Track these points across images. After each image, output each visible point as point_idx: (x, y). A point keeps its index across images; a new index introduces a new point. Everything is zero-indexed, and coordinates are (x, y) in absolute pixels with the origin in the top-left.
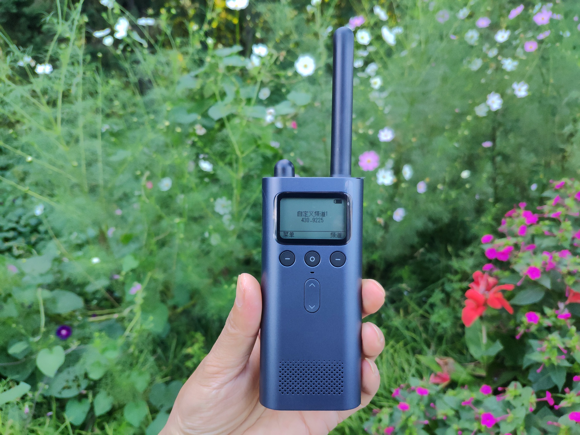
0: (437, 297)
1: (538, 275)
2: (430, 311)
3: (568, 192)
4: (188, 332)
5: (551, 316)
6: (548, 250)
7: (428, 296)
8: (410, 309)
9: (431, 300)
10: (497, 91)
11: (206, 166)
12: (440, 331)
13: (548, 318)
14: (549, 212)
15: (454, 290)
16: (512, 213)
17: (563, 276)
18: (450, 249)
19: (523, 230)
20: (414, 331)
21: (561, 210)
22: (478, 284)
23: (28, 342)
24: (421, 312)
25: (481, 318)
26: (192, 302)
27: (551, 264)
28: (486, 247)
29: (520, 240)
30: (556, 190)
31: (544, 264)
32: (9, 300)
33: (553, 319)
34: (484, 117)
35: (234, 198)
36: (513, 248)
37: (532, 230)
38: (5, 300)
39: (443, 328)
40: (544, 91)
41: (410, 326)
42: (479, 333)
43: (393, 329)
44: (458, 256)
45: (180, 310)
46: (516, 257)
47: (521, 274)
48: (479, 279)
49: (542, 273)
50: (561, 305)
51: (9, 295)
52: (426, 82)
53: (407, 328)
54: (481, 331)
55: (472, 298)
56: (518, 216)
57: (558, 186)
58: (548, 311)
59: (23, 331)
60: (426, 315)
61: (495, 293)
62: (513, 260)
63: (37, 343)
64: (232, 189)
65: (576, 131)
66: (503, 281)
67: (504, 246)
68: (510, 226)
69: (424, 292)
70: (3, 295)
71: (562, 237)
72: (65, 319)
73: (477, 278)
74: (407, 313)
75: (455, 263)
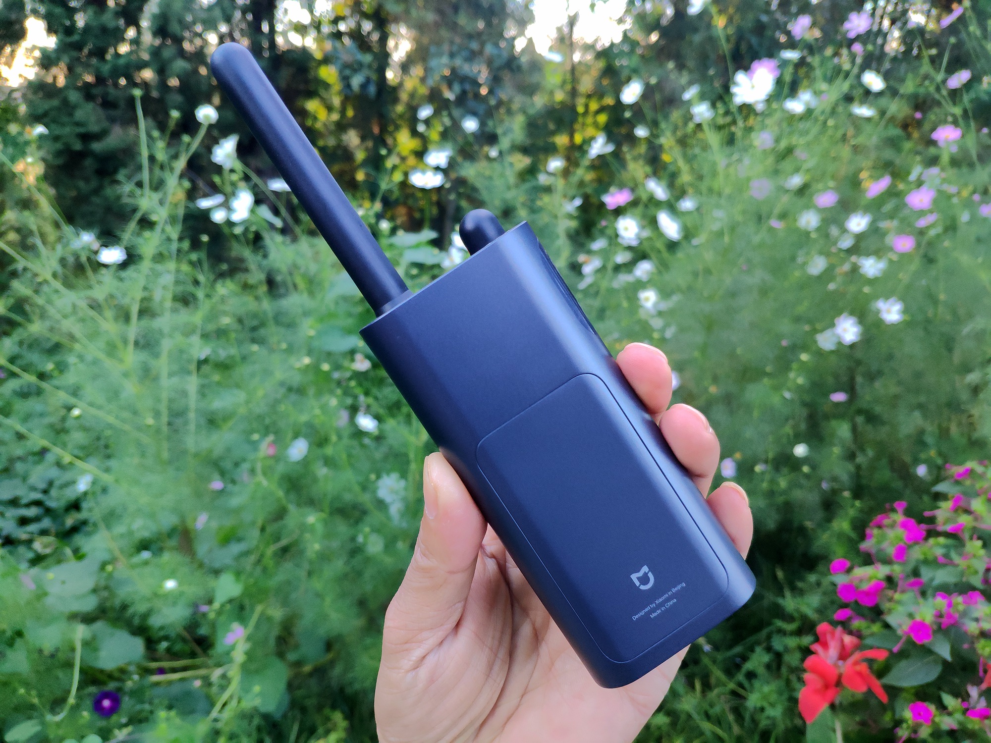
0: (759, 660)
1: (928, 636)
2: (746, 684)
3: (979, 485)
4: (320, 708)
5: (955, 711)
6: (945, 590)
7: (745, 658)
8: (713, 681)
9: (749, 666)
10: (852, 313)
11: (366, 423)
12: (764, 723)
13: (950, 714)
14: (944, 524)
15: (787, 649)
16: (883, 518)
17: (973, 640)
18: (780, 574)
19: (901, 553)
20: (718, 721)
21: (965, 520)
22: (825, 646)
23: (43, 723)
24: (732, 686)
25: (833, 707)
26: (330, 656)
27: (950, 616)
28: (840, 579)
29: (897, 569)
30: (957, 483)
31: (939, 615)
32: (19, 642)
33: (959, 716)
34: (832, 352)
35: (410, 478)
36: (885, 584)
37: (917, 553)
38: (11, 643)
39: (768, 718)
40: (930, 313)
41: (712, 712)
42: (832, 734)
43: (683, 717)
44: (794, 589)
45: (307, 668)
46: (891, 600)
47: (899, 632)
48: (829, 637)
49: (935, 632)
50: (974, 691)
51: (19, 634)
52: (733, 294)
53: (708, 716)
54: (834, 731)
55: (814, 671)
56: (892, 526)
57: (960, 475)
58: (950, 701)
59: (36, 701)
60: (741, 691)
61: (856, 663)
62: (885, 606)
63: (58, 725)
64: (408, 462)
65: (986, 384)
66: (869, 641)
67: (870, 579)
68: (879, 542)
69: (738, 649)
70: (9, 633)
71: (969, 567)
72: (110, 676)
73: (825, 635)
74: (707, 686)
75: (789, 603)
